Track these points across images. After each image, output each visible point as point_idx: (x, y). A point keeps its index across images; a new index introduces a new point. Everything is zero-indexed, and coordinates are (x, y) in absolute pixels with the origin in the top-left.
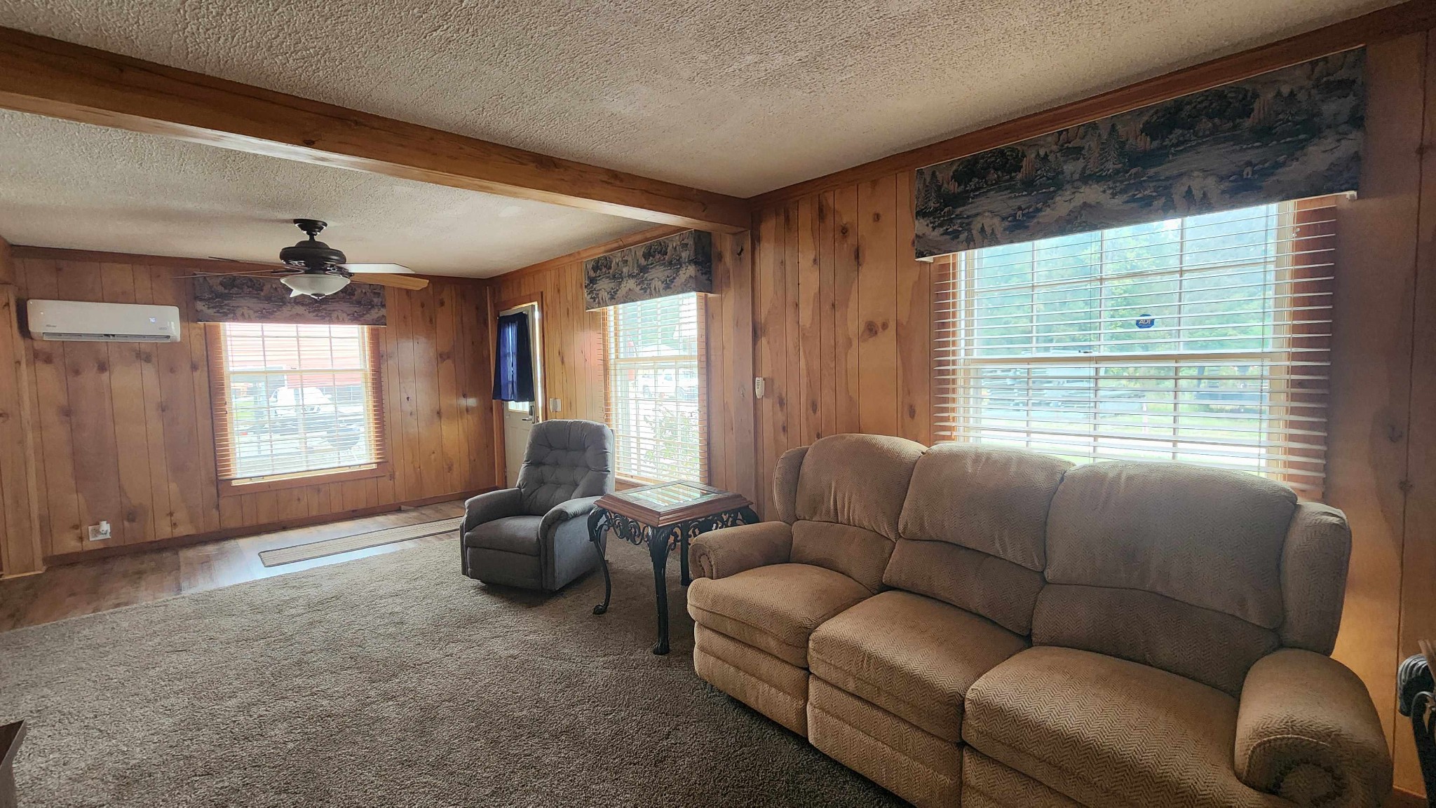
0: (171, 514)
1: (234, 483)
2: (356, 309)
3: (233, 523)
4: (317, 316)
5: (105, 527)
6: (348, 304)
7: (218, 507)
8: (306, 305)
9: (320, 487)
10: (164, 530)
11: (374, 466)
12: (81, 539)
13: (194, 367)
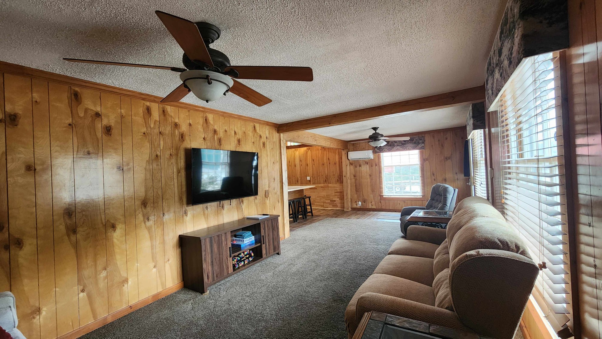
0: (371, 202)
1: (384, 196)
2: (414, 145)
3: (384, 208)
4: (403, 149)
5: (360, 203)
6: (412, 144)
7: (381, 202)
8: (400, 146)
9: (405, 201)
10: (370, 206)
11: (421, 197)
12: (356, 205)
13: (376, 165)
